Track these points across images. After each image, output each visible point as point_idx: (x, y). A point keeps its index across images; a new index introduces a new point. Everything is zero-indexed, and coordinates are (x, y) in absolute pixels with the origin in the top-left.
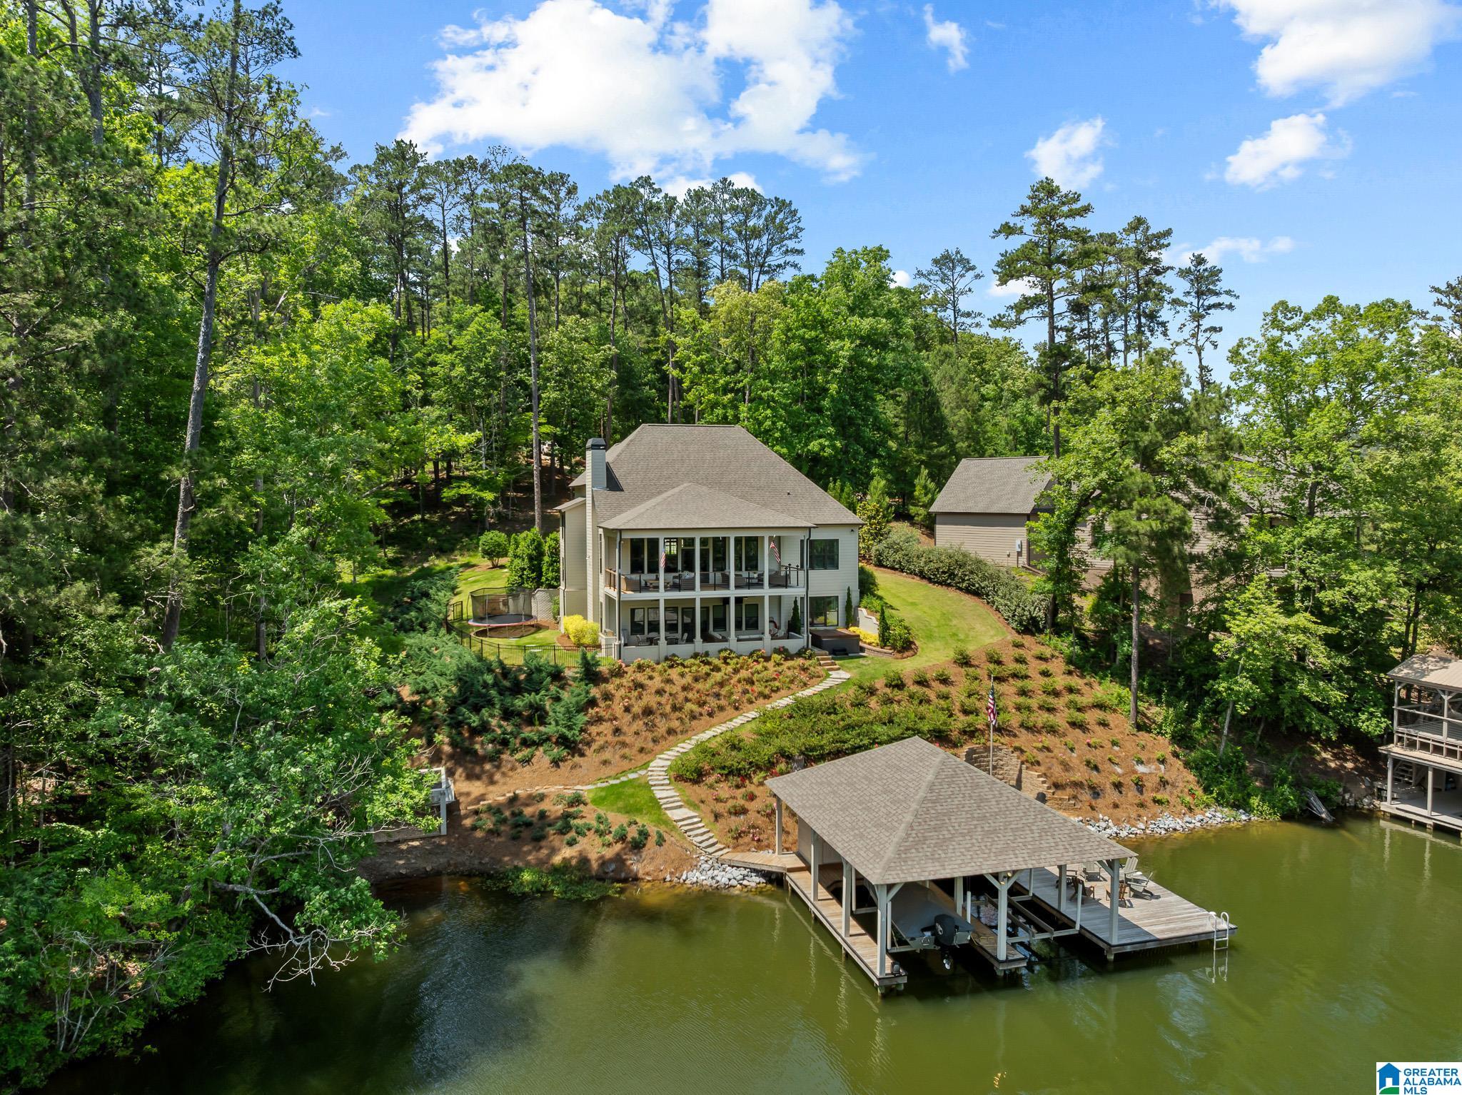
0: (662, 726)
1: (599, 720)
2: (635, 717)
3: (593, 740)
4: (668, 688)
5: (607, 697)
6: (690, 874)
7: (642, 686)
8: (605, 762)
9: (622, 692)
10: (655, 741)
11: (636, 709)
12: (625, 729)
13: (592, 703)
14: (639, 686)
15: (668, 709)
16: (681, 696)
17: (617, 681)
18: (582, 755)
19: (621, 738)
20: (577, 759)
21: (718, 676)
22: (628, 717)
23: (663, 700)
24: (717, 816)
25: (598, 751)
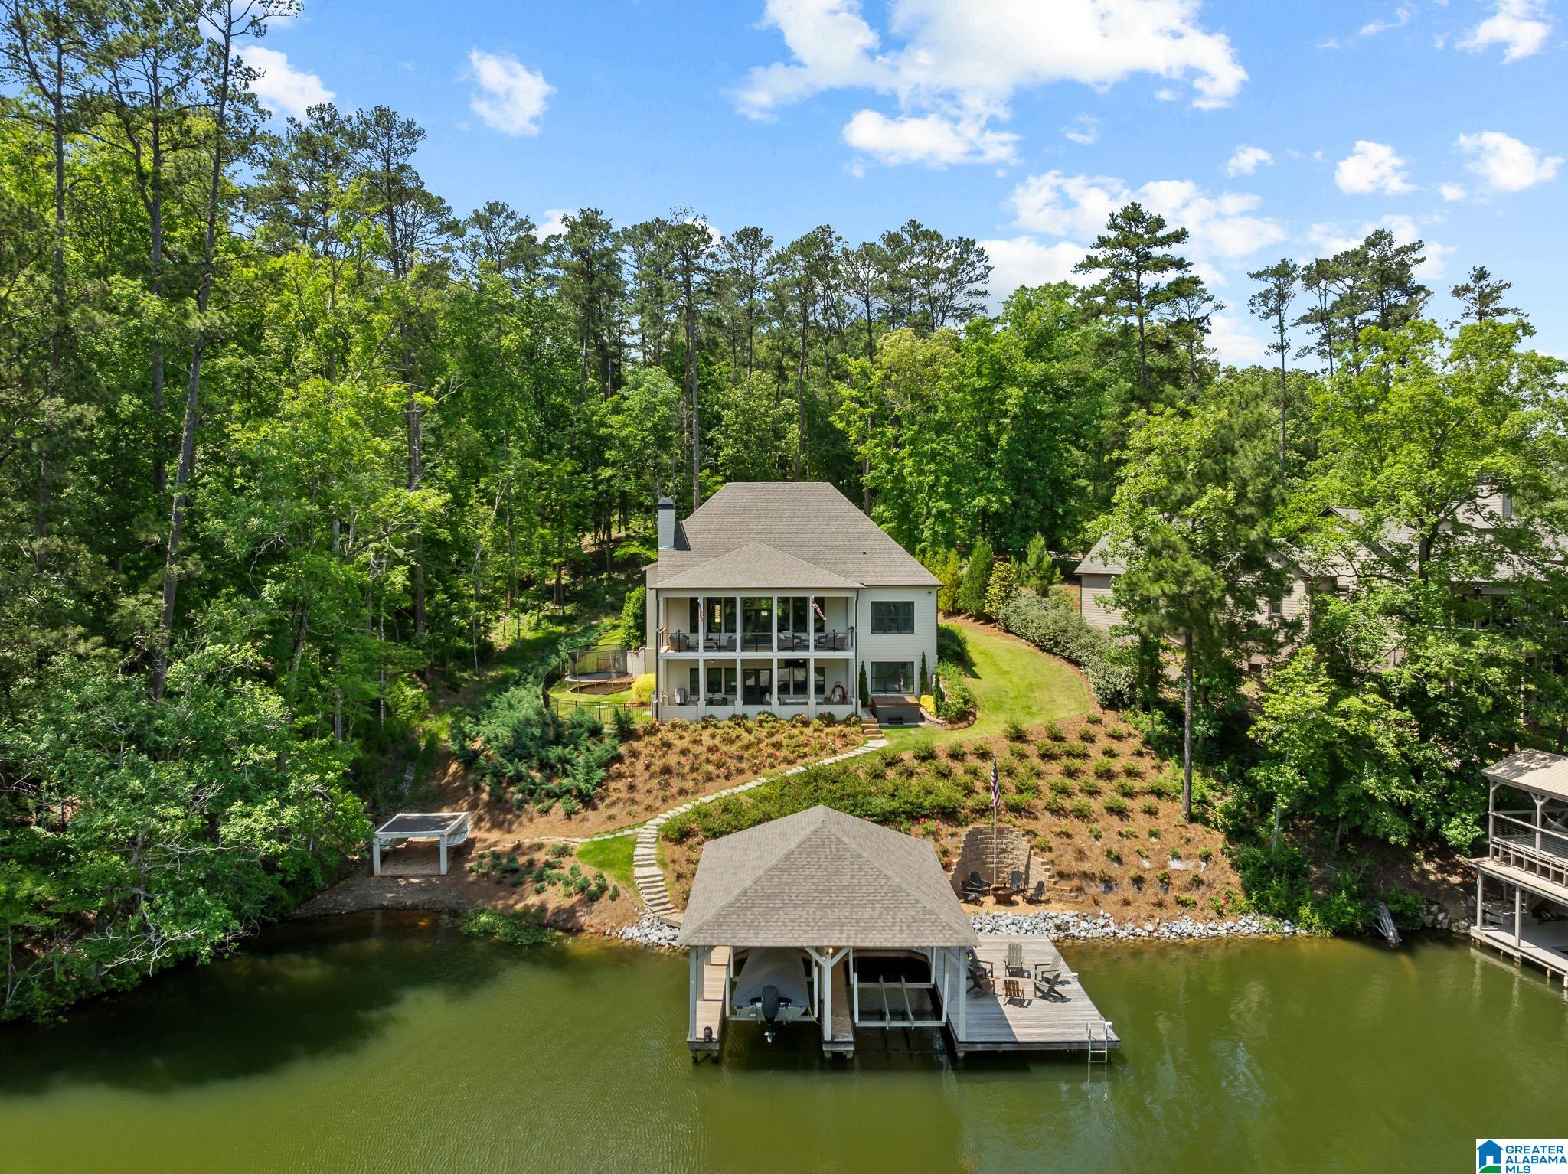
0: (676, 786)
1: (619, 776)
2: (652, 776)
3: (608, 796)
4: (694, 748)
6: (629, 930)
8: (611, 817)
9: (649, 750)
10: (664, 800)
11: (656, 768)
12: (639, 786)
14: (666, 745)
15: (686, 769)
16: (704, 757)
17: (648, 739)
18: (595, 808)
19: (634, 795)
20: (588, 812)
21: (748, 739)
22: (646, 775)
23: (685, 760)
24: (679, 877)
25: (608, 806)
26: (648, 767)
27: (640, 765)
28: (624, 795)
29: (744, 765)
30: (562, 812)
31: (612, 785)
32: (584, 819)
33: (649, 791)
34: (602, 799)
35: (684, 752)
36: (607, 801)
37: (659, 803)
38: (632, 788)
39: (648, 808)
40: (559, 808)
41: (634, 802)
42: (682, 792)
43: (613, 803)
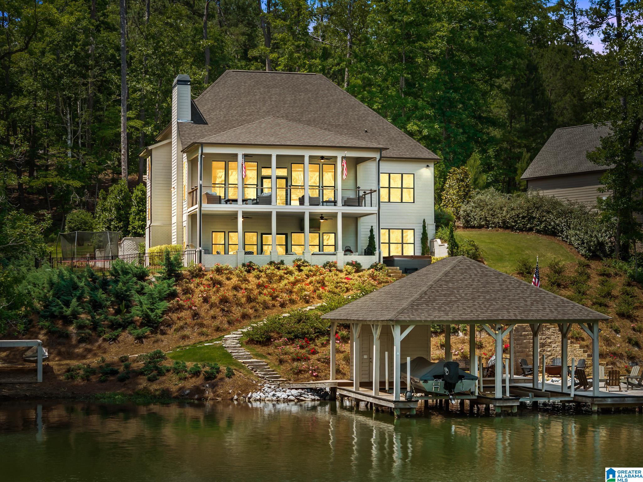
0: (237, 312)
1: (180, 308)
2: (212, 306)
3: (174, 323)
4: (243, 286)
5: (187, 291)
6: (255, 395)
7: (220, 283)
8: (184, 337)
9: (202, 288)
10: (229, 323)
11: (214, 299)
12: (203, 314)
13: (173, 295)
14: (216, 283)
15: (244, 300)
16: (256, 292)
17: (197, 280)
18: (163, 333)
19: (199, 321)
20: (159, 336)
21: (292, 279)
22: (207, 306)
23: (240, 295)
24: (281, 362)
25: (177, 330)
26: (206, 300)
27: (197, 299)
28: (189, 321)
29: (294, 297)
30: (131, 338)
31: (175, 316)
32: (156, 341)
33: (214, 317)
34: (169, 325)
35: (236, 288)
36: (174, 327)
37: (226, 326)
38: (196, 315)
39: (218, 329)
40: (126, 336)
41: (202, 325)
42: (245, 316)
43: (182, 328)
